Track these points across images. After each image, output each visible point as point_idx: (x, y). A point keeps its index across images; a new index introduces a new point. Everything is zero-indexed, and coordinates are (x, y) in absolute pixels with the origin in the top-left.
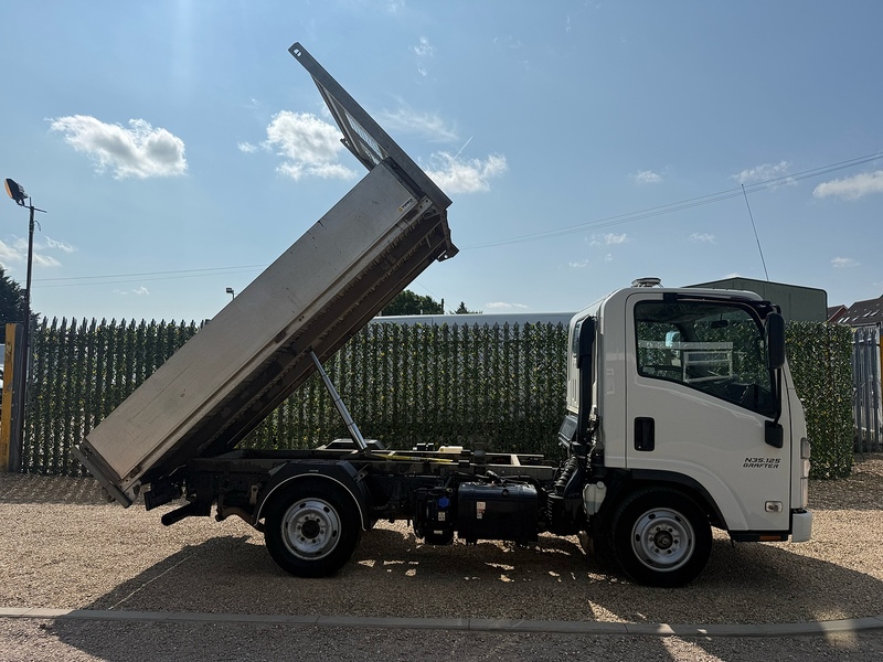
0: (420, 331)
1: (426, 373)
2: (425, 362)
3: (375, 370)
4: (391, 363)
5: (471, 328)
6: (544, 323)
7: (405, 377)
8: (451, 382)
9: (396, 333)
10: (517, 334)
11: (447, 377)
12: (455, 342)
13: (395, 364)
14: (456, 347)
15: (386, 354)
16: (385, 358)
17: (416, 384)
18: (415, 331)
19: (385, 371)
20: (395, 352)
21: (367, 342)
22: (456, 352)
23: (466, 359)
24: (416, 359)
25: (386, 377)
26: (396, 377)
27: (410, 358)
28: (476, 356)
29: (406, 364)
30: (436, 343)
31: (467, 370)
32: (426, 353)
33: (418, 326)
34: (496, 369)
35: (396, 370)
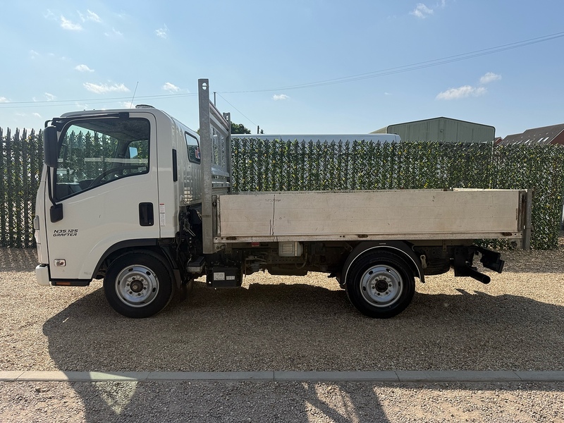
0: (277, 145)
1: (282, 176)
2: (281, 168)
3: (245, 173)
4: (256, 168)
5: (314, 143)
6: (368, 141)
7: (267, 178)
8: (299, 183)
9: (260, 146)
10: (348, 149)
11: (297, 179)
12: (303, 154)
13: (259, 169)
14: (303, 158)
15: (253, 161)
16: (252, 164)
17: (274, 184)
18: (274, 145)
19: (251, 174)
20: (260, 160)
21: (238, 152)
22: (303, 161)
23: (311, 166)
24: (274, 166)
25: (252, 178)
26: (260, 179)
27: (270, 165)
28: (318, 165)
29: (267, 169)
30: (289, 154)
31: (311, 175)
32: (282, 162)
33: (276, 142)
34: (332, 174)
35: (260, 174)
